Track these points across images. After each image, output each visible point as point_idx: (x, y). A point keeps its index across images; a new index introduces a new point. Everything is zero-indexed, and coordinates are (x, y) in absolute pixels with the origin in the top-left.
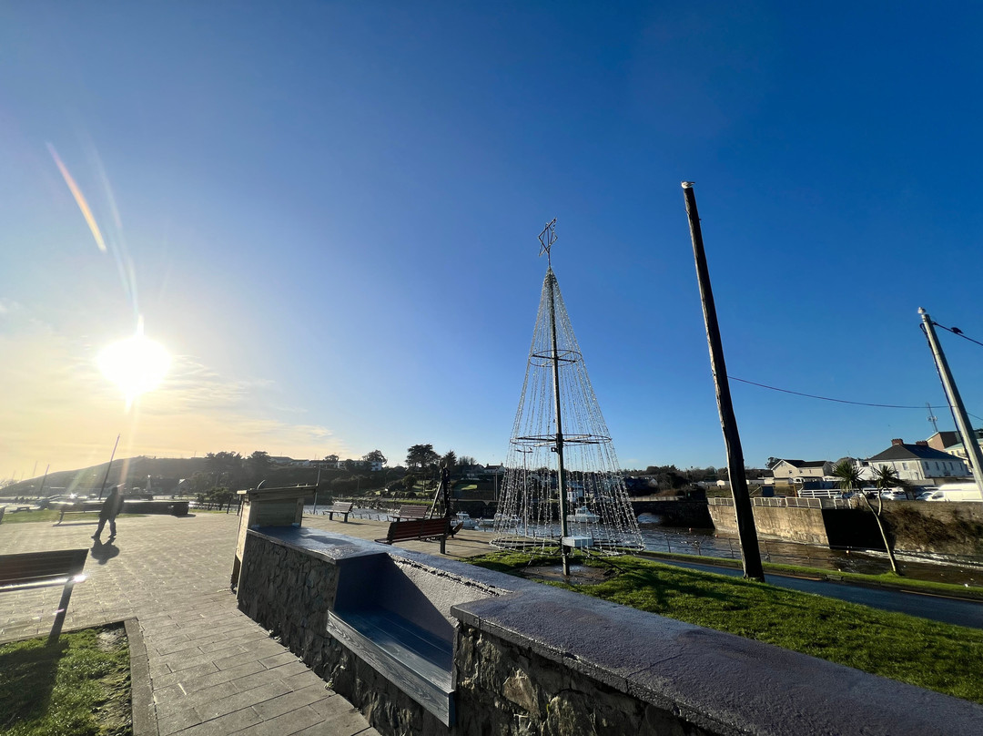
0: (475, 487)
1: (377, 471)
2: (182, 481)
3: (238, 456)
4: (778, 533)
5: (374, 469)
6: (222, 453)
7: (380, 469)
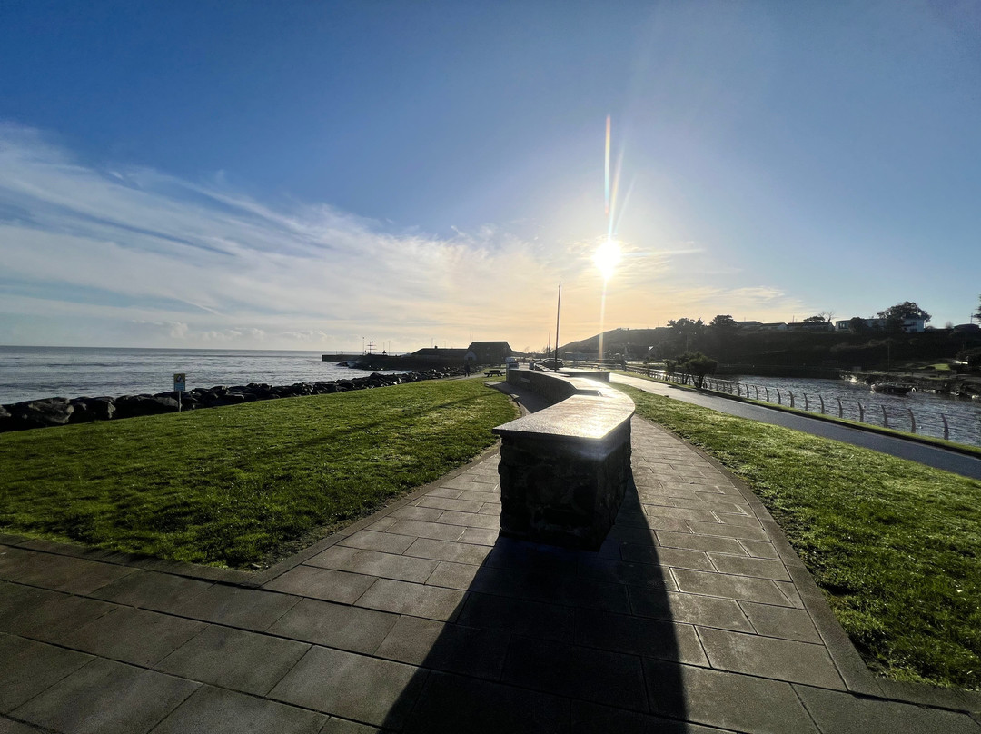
1: (914, 333)
2: (651, 348)
3: (700, 322)
5: (908, 330)
6: (683, 319)
7: (919, 330)
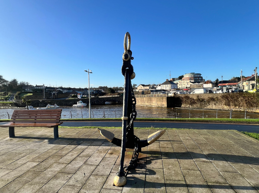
0: (32, 94)
4: (152, 105)
